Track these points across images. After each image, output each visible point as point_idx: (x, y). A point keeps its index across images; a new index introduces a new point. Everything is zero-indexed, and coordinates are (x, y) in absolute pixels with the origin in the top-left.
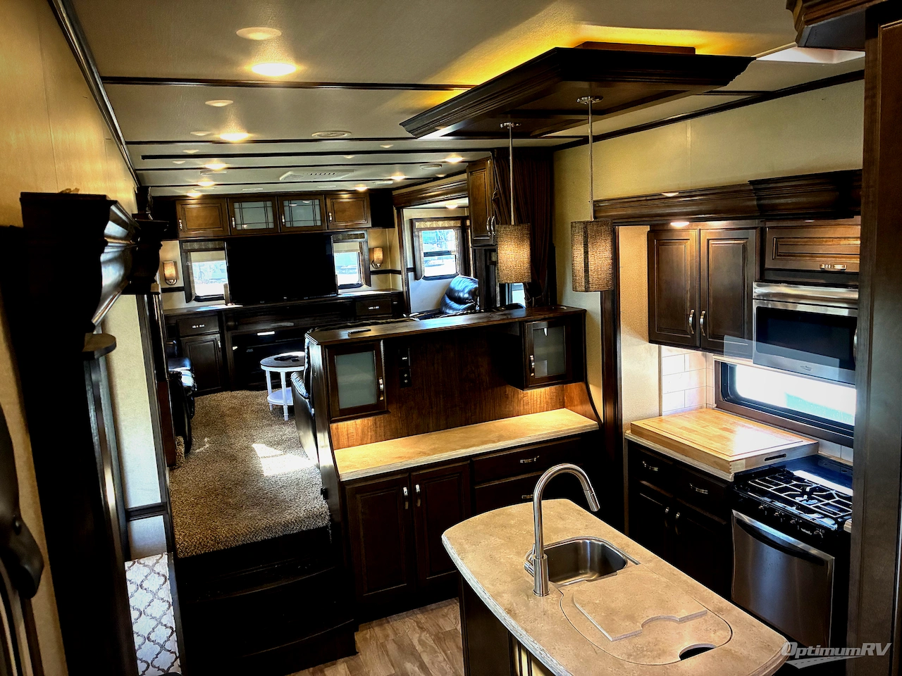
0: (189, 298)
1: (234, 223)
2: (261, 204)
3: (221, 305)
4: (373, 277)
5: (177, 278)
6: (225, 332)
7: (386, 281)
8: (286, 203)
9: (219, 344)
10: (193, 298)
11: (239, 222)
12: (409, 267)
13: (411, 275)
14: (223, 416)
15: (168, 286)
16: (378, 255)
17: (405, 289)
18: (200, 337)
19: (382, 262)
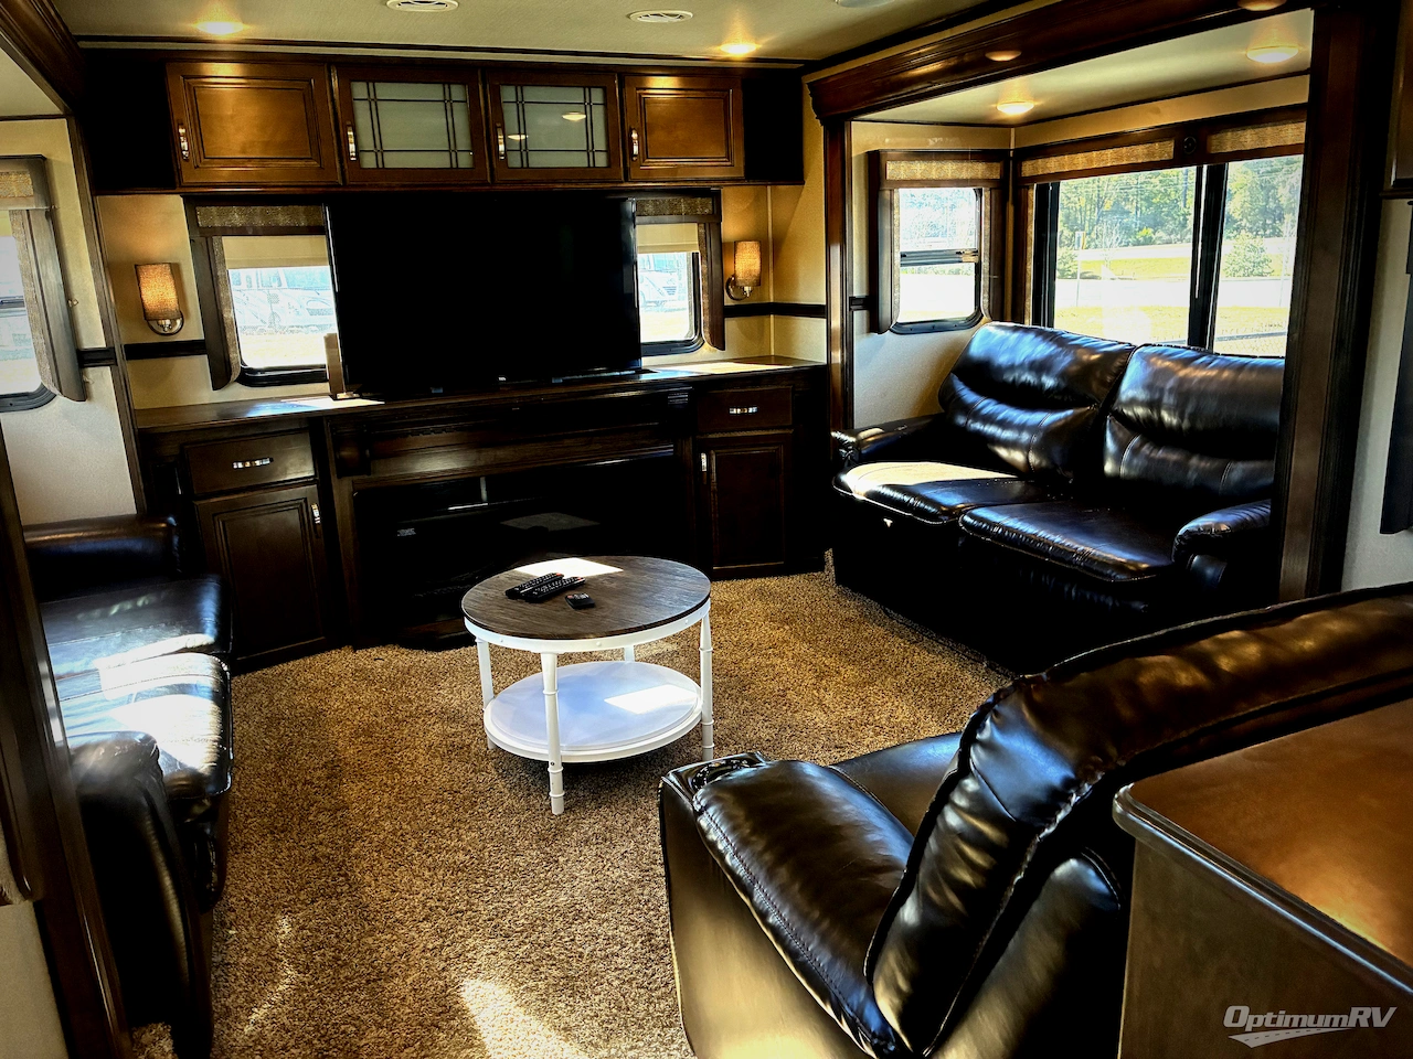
0: (222, 374)
1: (352, 147)
2: (435, 91)
3: (317, 401)
4: (731, 325)
5: (182, 314)
6: (334, 480)
7: (762, 334)
8: (508, 93)
9: (316, 513)
10: (236, 374)
11: (367, 143)
12: (856, 294)
13: (860, 317)
14: (335, 771)
15: (156, 339)
16: (746, 262)
17: (837, 357)
18: (258, 494)
19: (759, 283)
